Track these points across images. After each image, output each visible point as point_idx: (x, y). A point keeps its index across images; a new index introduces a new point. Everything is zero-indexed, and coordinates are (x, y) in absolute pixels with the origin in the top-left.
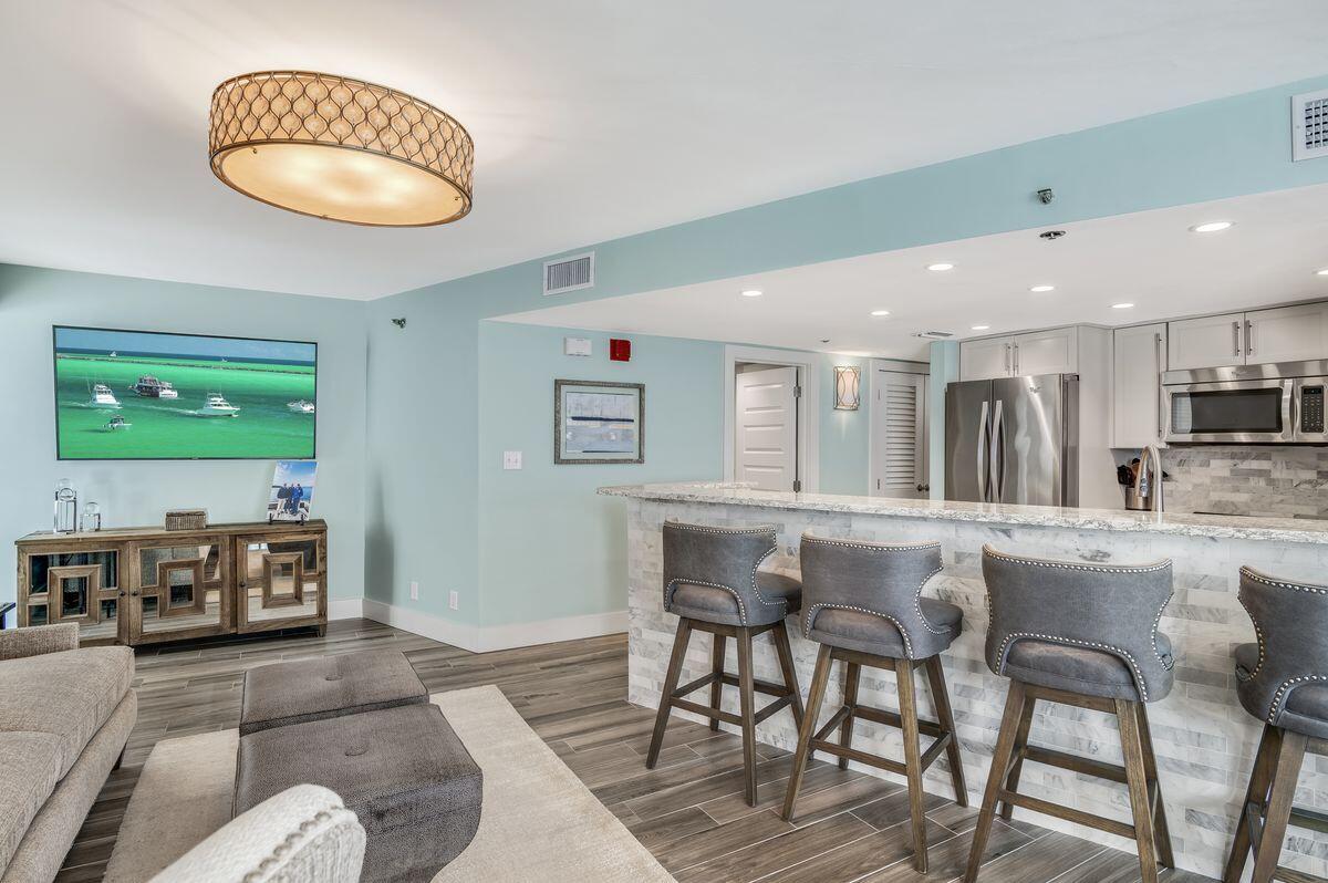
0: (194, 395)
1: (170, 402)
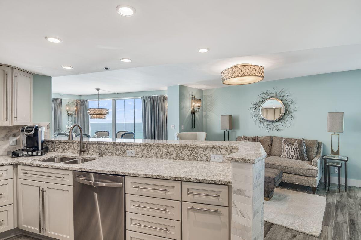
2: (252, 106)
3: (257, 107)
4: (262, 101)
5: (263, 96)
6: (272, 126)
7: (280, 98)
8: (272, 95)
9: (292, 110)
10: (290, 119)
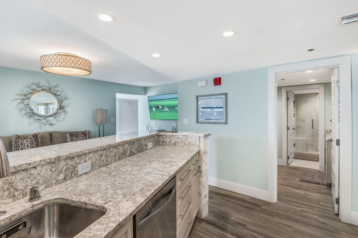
0: (163, 107)
1: (160, 109)
2: (18, 97)
3: (24, 99)
4: (32, 94)
5: (34, 87)
6: (44, 121)
7: (53, 92)
8: (44, 88)
9: (65, 105)
10: (63, 114)
